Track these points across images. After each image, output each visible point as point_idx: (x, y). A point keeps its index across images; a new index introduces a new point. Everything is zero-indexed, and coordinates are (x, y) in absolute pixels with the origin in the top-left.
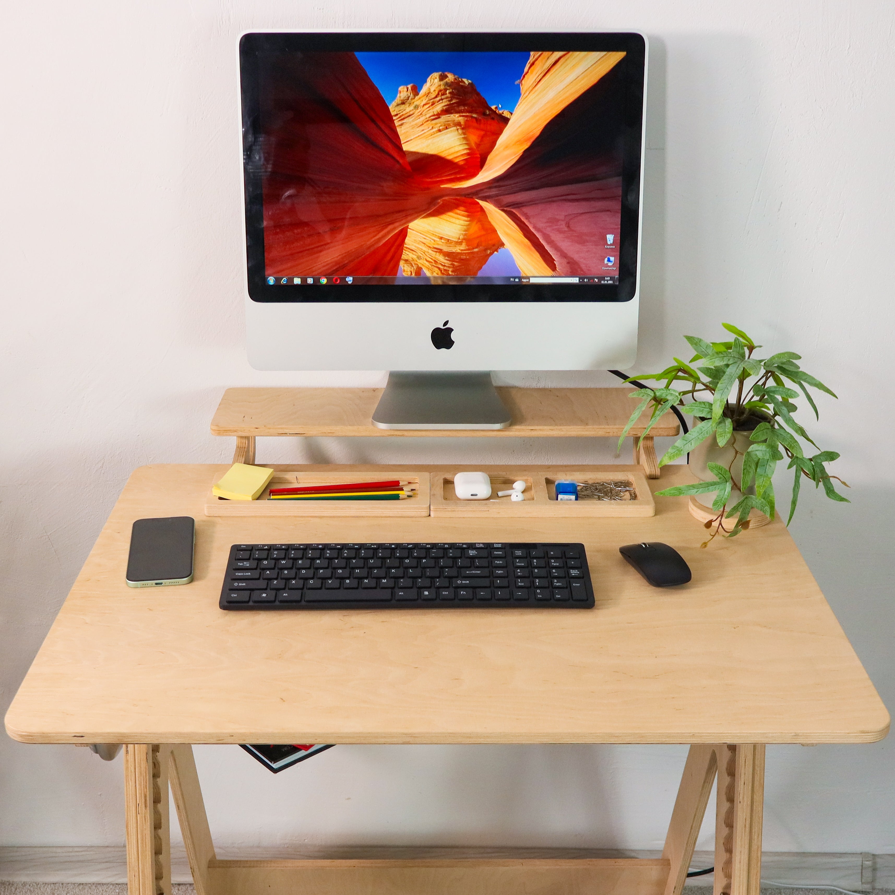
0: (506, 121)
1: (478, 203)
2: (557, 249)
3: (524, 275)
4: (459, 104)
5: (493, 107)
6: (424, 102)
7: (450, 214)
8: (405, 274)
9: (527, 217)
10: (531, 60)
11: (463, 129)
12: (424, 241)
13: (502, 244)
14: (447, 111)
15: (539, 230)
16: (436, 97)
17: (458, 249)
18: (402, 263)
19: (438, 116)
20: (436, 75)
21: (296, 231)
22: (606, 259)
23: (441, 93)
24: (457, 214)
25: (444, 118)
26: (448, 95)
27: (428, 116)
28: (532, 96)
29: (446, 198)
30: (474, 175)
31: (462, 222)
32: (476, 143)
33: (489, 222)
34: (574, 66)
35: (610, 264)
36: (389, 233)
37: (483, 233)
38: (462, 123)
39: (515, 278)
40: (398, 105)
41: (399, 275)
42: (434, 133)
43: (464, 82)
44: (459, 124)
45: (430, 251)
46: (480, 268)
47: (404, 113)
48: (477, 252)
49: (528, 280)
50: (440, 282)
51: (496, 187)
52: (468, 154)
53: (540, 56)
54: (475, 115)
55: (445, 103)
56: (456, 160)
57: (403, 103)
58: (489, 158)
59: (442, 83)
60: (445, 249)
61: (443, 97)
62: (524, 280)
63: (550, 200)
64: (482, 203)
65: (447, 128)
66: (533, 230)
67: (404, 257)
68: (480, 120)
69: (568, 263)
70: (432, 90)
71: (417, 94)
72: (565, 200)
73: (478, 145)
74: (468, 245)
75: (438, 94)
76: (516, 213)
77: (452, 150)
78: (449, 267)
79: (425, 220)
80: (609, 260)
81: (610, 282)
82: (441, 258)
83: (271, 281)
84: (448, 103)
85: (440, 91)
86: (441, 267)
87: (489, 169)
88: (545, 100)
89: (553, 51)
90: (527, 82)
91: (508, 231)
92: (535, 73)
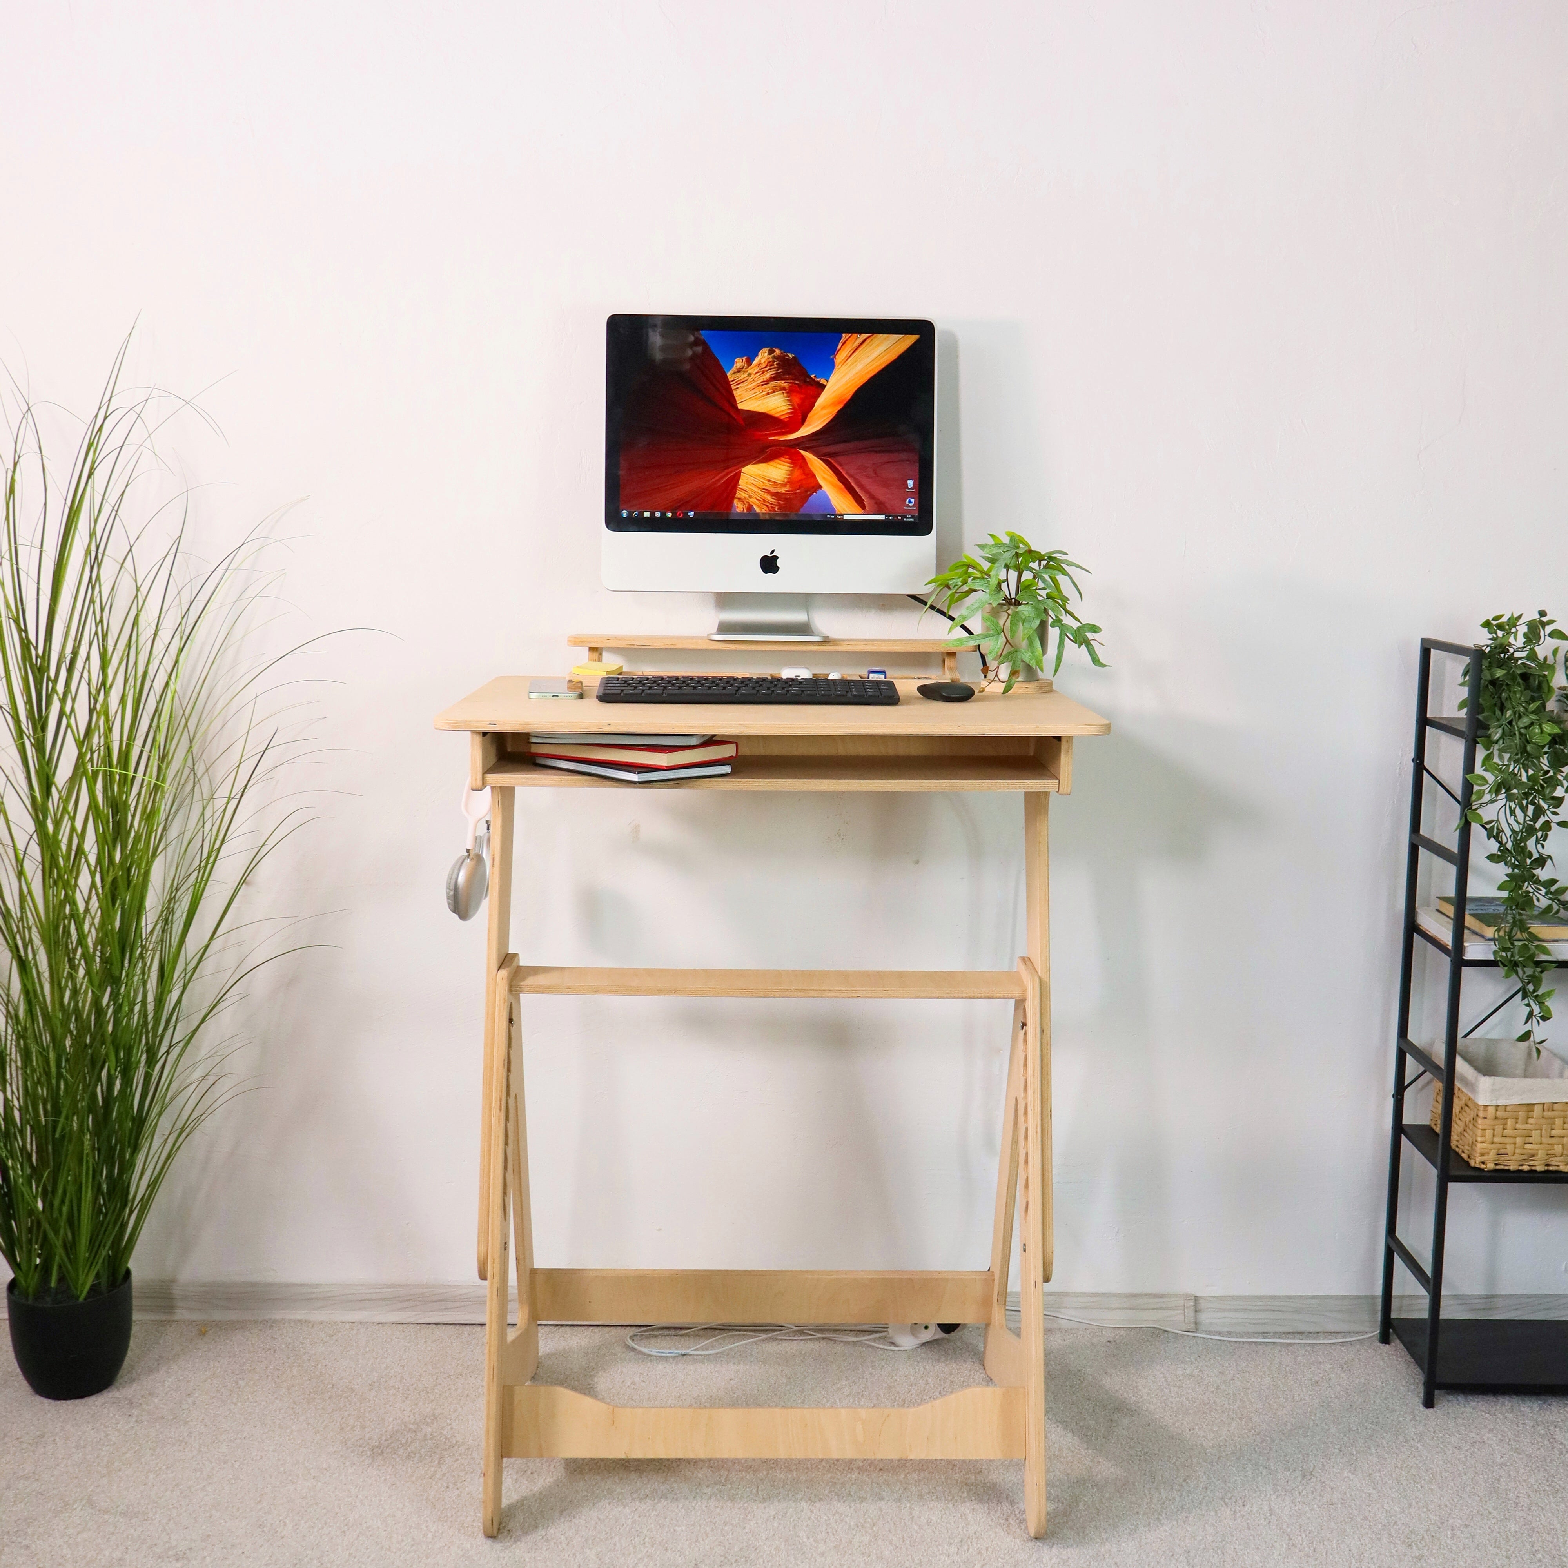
0: (823, 387)
1: (800, 453)
2: (867, 491)
3: (839, 513)
4: (784, 373)
5: (812, 376)
6: (756, 371)
7: (777, 461)
8: (738, 510)
9: (841, 465)
10: (843, 340)
11: (787, 393)
12: (755, 483)
13: (820, 487)
14: (774, 378)
15: (851, 476)
16: (766, 367)
17: (783, 490)
18: (735, 501)
19: (767, 382)
20: (766, 350)
21: (647, 473)
23: (770, 364)
24: (782, 461)
25: (772, 384)
26: (776, 366)
27: (759, 382)
28: (844, 368)
29: (773, 448)
30: (796, 429)
31: (786, 468)
32: (798, 405)
33: (809, 468)
34: (878, 345)
35: (911, 505)
36: (725, 475)
37: (804, 477)
38: (787, 387)
39: (831, 515)
40: (735, 373)
41: (732, 511)
42: (764, 396)
44: (784, 389)
45: (760, 492)
46: (802, 506)
47: (740, 379)
48: (799, 493)
49: (842, 517)
50: (767, 517)
51: (814, 440)
52: (791, 413)
53: (850, 337)
54: (797, 382)
55: (773, 372)
56: (782, 418)
57: (739, 372)
58: (809, 415)
59: (770, 356)
60: (772, 490)
61: (771, 367)
62: (840, 517)
63: (859, 451)
64: (803, 452)
65: (774, 392)
66: (846, 476)
67: (737, 495)
68: (801, 386)
69: (876, 503)
70: (763, 361)
71: (751, 365)
72: (872, 451)
73: (800, 406)
74: (791, 487)
75: (768, 365)
76: (832, 461)
77: (779, 410)
78: (775, 505)
79: (756, 466)
80: (910, 501)
81: (912, 519)
82: (768, 497)
83: (625, 514)
84: (775, 372)
85: (769, 362)
86: (768, 504)
87: (809, 425)
88: (854, 371)
89: (861, 333)
90: (839, 358)
91: (825, 476)
92: (846, 350)
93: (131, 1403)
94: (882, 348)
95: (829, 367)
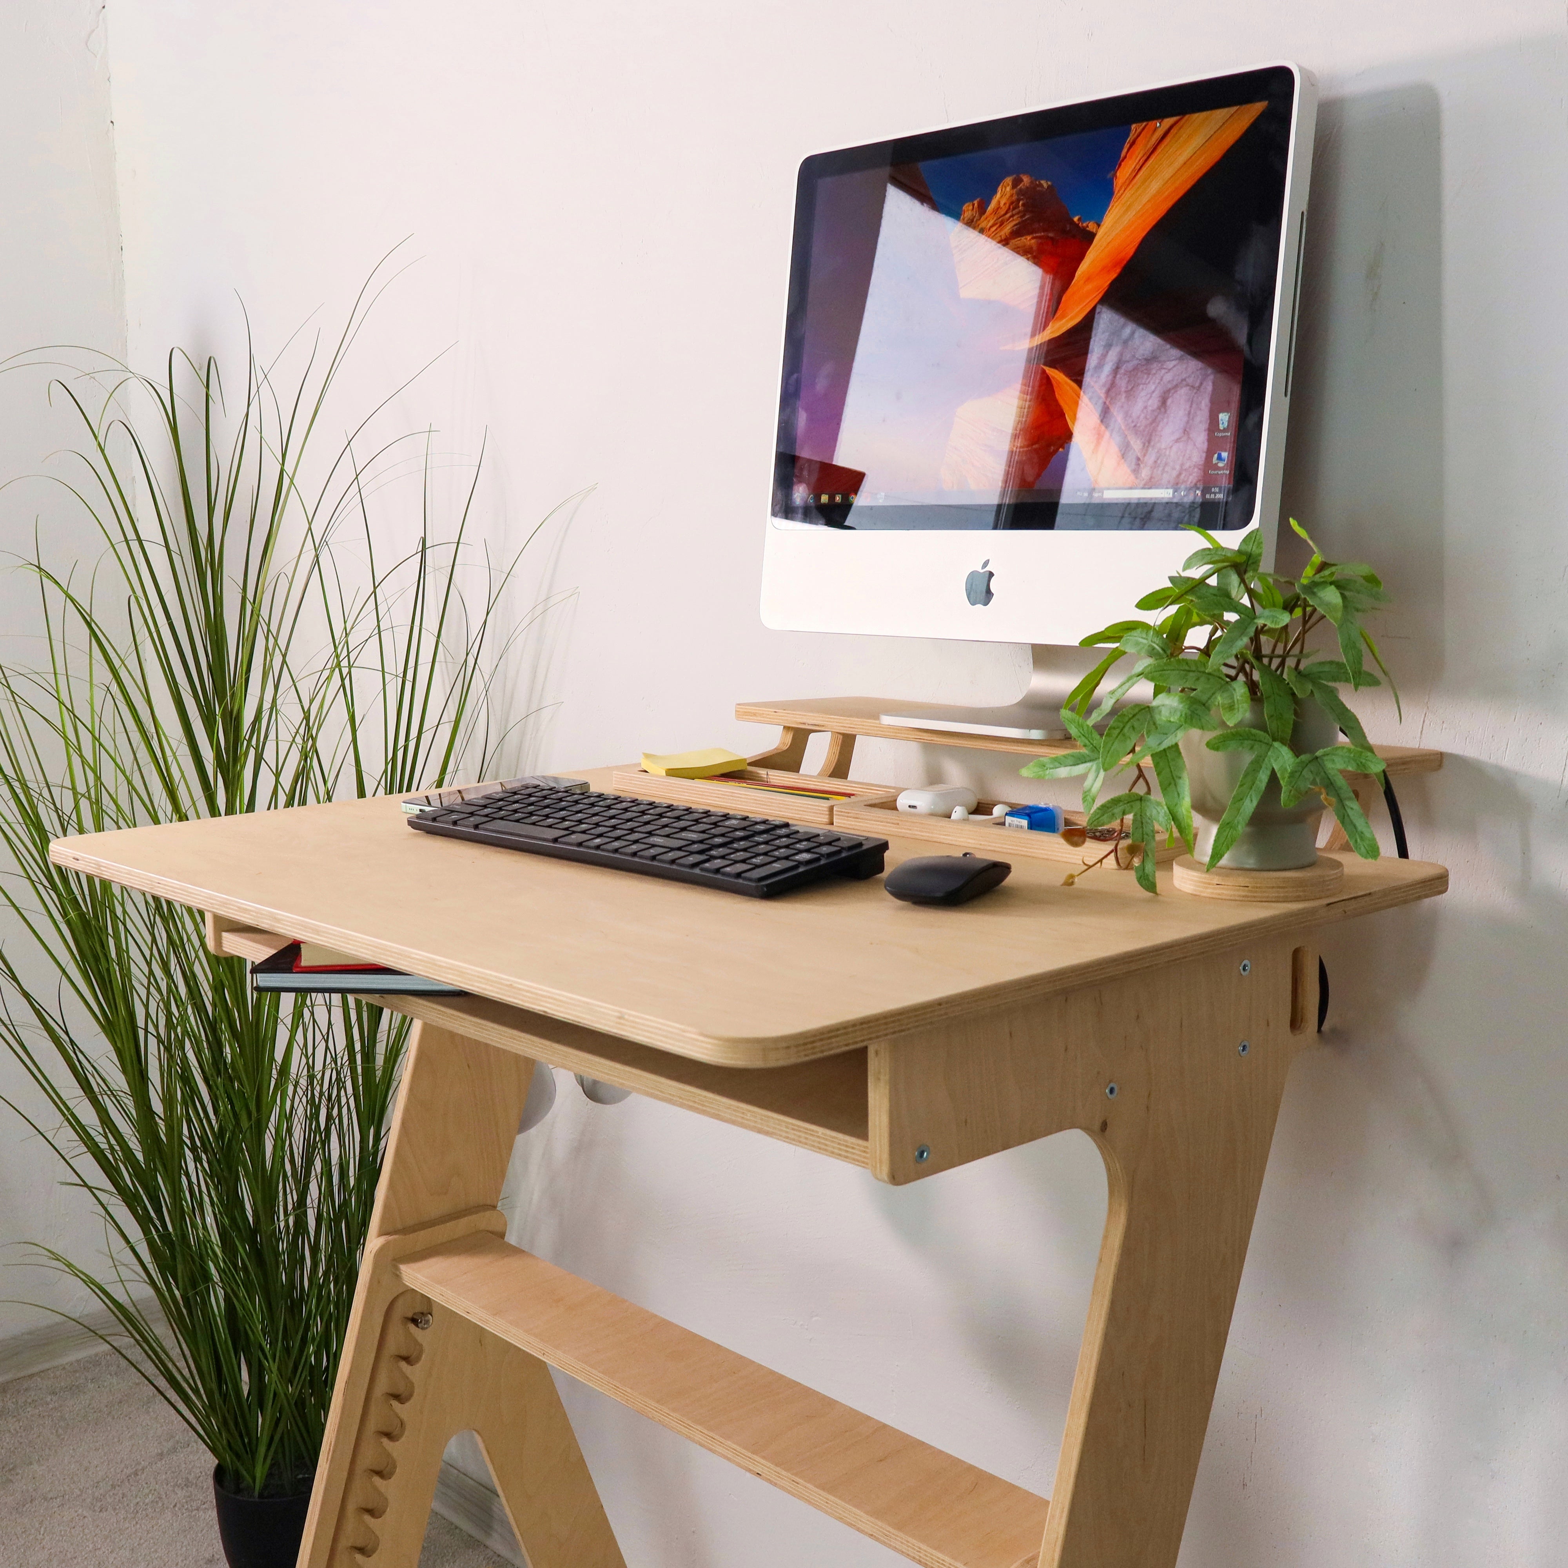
0: (1090, 237)
1: (1045, 372)
3: (1097, 486)
4: (1032, 220)
5: (1076, 219)
6: (991, 223)
8: (945, 487)
10: (1131, 137)
11: (1035, 254)
12: (972, 434)
13: (1071, 436)
14: (1017, 233)
16: (1006, 213)
18: (943, 470)
19: (1006, 241)
20: (1009, 180)
22: (1216, 456)
23: (1013, 205)
25: (1014, 242)
26: (1021, 208)
28: (1128, 194)
30: (1044, 326)
33: (1056, 401)
34: (1190, 137)
35: (1221, 465)
36: (931, 424)
37: (1047, 418)
39: (1084, 491)
43: (1042, 186)
44: (1031, 250)
45: (979, 450)
46: (1039, 475)
47: (966, 242)
48: (1037, 450)
49: (1100, 494)
51: (1070, 344)
53: (1143, 129)
54: (1051, 235)
55: (1016, 220)
56: (1023, 306)
58: (1064, 298)
59: (1014, 191)
60: (997, 446)
61: (1014, 212)
62: (1096, 495)
64: (1049, 371)
67: (946, 460)
68: (1057, 241)
70: (1002, 203)
71: (985, 210)
74: (1026, 439)
75: (1009, 209)
79: (977, 402)
80: (1220, 458)
81: (1219, 496)
82: (992, 461)
84: (1019, 220)
85: (1012, 203)
86: (990, 474)
87: (1063, 316)
88: (1145, 199)
89: (1161, 117)
90: (1123, 173)
92: (1134, 157)
94: (1197, 141)
95: (1104, 196)
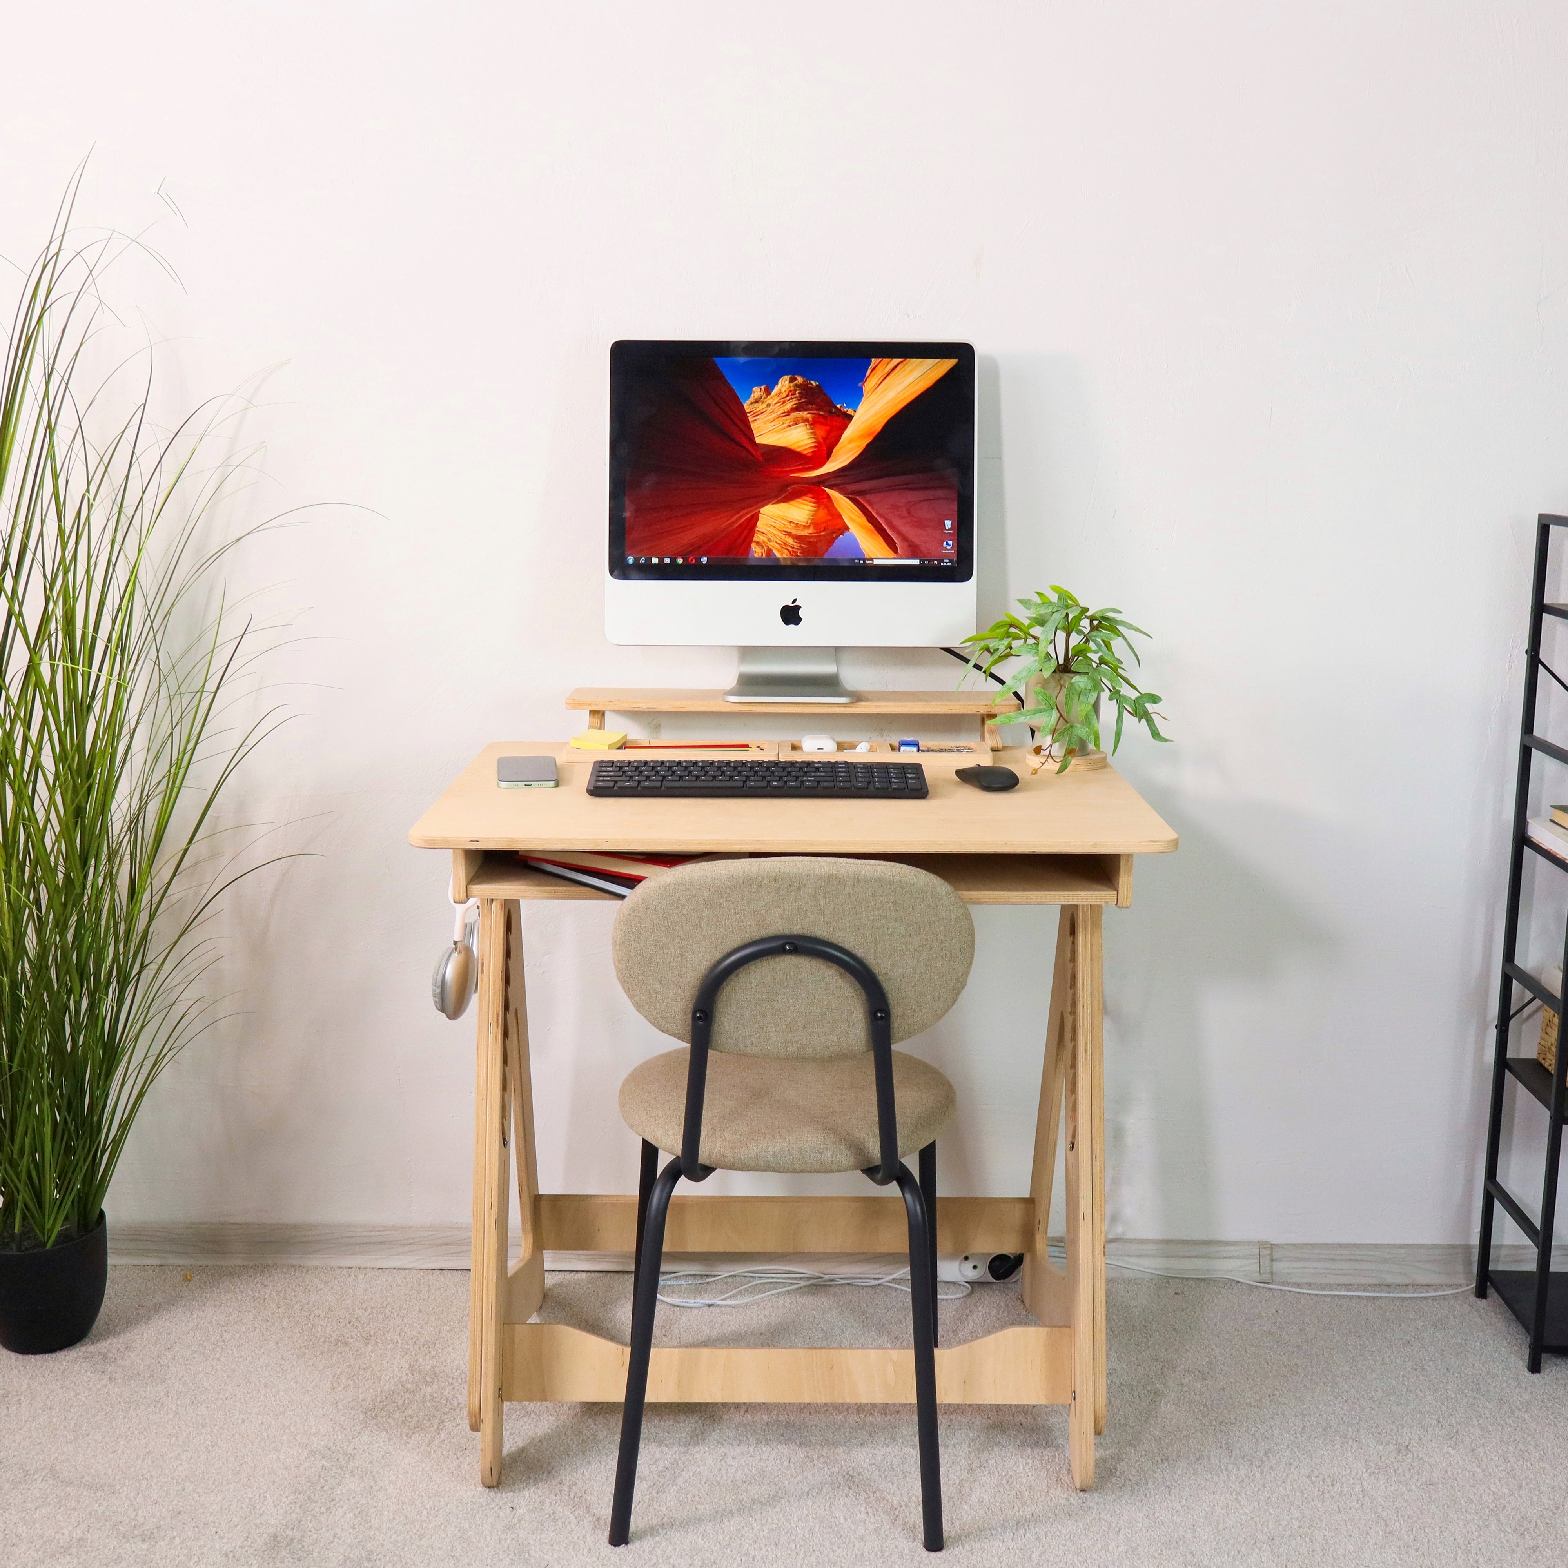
0: (850, 418)
1: (825, 491)
2: (899, 533)
3: (868, 557)
4: (807, 403)
5: (838, 406)
6: (776, 401)
7: (799, 500)
8: (756, 555)
9: (871, 504)
10: (872, 365)
11: (811, 425)
12: (774, 524)
13: (847, 529)
14: (796, 409)
15: (881, 516)
16: (787, 396)
17: (806, 533)
18: (753, 545)
19: (788, 413)
20: (787, 378)
21: (655, 515)
22: (945, 543)
23: (791, 393)
24: (805, 500)
25: (794, 415)
26: (797, 395)
27: (779, 413)
28: (873, 397)
29: (795, 486)
30: (821, 465)
31: (810, 508)
32: (823, 438)
33: (835, 508)
34: (911, 371)
35: (949, 547)
36: (741, 517)
37: (830, 518)
38: (810, 419)
39: (860, 559)
40: (752, 403)
41: (750, 556)
42: (784, 428)
43: (812, 384)
44: (807, 420)
45: (780, 534)
46: (827, 550)
47: (758, 410)
48: (824, 536)
49: (872, 562)
50: (789, 563)
51: (842, 476)
52: (815, 447)
53: (880, 362)
54: (821, 413)
55: (794, 401)
56: (805, 452)
57: (756, 401)
58: (835, 450)
59: (792, 384)
60: (794, 532)
61: (793, 397)
62: (869, 562)
63: (891, 489)
64: (828, 490)
65: (796, 424)
66: (876, 516)
67: (755, 539)
68: (826, 417)
69: (909, 546)
70: (783, 390)
71: (770, 394)
72: (905, 489)
73: (825, 439)
74: (815, 529)
75: (789, 394)
76: (860, 500)
77: (801, 444)
78: (798, 549)
79: (776, 506)
80: (947, 544)
81: (950, 564)
82: (790, 541)
83: (631, 560)
84: (797, 402)
85: (791, 391)
86: (790, 548)
87: (835, 461)
88: (885, 400)
89: (892, 357)
90: (869, 385)
91: (853, 517)
92: (876, 376)
93: (105, 1358)
94: (916, 374)
95: (857, 395)
